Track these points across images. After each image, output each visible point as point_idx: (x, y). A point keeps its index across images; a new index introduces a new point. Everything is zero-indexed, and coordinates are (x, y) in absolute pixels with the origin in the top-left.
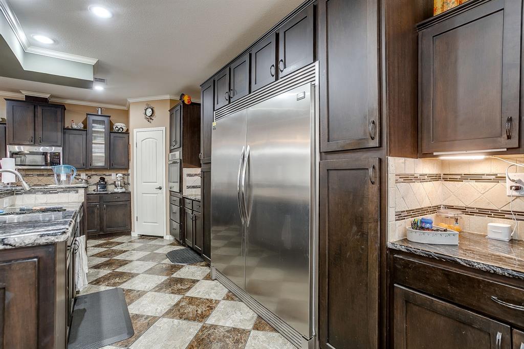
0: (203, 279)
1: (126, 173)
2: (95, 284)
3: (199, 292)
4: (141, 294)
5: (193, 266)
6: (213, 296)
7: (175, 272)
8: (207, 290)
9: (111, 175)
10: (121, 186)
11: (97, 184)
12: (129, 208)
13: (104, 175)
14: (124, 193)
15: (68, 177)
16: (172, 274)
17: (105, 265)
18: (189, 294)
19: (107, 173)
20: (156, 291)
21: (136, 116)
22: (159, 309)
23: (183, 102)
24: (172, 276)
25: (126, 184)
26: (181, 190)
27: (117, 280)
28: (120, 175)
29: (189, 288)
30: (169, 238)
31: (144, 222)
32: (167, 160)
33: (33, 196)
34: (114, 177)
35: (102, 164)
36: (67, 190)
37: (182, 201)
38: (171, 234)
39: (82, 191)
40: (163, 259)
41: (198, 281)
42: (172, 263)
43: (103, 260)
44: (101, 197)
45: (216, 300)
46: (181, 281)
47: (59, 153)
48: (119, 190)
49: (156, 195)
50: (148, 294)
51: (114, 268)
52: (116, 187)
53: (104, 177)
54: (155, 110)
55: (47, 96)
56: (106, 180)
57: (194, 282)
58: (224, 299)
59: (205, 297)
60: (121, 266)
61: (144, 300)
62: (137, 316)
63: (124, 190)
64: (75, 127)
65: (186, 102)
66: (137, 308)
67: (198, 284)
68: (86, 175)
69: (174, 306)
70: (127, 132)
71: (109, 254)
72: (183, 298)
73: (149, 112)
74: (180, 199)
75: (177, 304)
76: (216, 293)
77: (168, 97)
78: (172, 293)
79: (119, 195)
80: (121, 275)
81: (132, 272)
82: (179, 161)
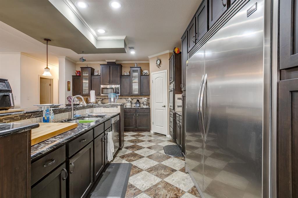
0: (179, 171)
1: (148, 97)
2: (121, 158)
3: (173, 180)
4: (140, 171)
5: (176, 159)
6: (182, 187)
7: (164, 160)
8: (179, 180)
9: (142, 99)
10: (146, 105)
11: (136, 103)
12: (149, 117)
13: (139, 98)
14: (147, 108)
15: (114, 99)
16: (162, 161)
17: (131, 147)
18: (167, 180)
19: (140, 98)
20: (148, 171)
21: (153, 65)
22: (145, 185)
23: (175, 52)
24: (162, 163)
25: (148, 104)
26: (174, 109)
27: (132, 158)
28: (146, 98)
29: (168, 175)
30: (169, 136)
31: (157, 126)
32: (168, 89)
33: (99, 108)
34: (144, 99)
35: (137, 93)
36: (113, 106)
37: (175, 114)
38: (170, 134)
39: (119, 107)
40: (161, 150)
41: (176, 171)
42: (164, 154)
43: (132, 144)
44: (136, 110)
45: (183, 191)
46: (165, 168)
47: (119, 88)
48: (145, 107)
49: (162, 110)
50: (143, 172)
51: (134, 150)
52: (144, 105)
53: (139, 99)
54: (161, 60)
55: (114, 61)
56: (139, 101)
57: (173, 171)
58: (189, 192)
59: (175, 186)
60: (138, 150)
61: (139, 176)
62: (132, 186)
63: (147, 107)
64: (125, 74)
65: (176, 52)
66: (134, 180)
67: (175, 173)
68: (131, 98)
69: (154, 186)
70: (149, 75)
71: (135, 141)
72: (161, 182)
73: (158, 62)
74: (174, 114)
75: (156, 185)
76: (185, 185)
77: (168, 52)
78: (157, 176)
79: (144, 109)
80: (135, 155)
81: (141, 155)
82: (173, 90)
